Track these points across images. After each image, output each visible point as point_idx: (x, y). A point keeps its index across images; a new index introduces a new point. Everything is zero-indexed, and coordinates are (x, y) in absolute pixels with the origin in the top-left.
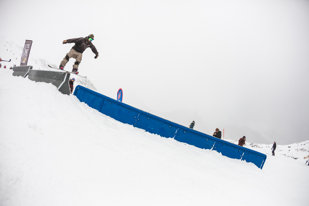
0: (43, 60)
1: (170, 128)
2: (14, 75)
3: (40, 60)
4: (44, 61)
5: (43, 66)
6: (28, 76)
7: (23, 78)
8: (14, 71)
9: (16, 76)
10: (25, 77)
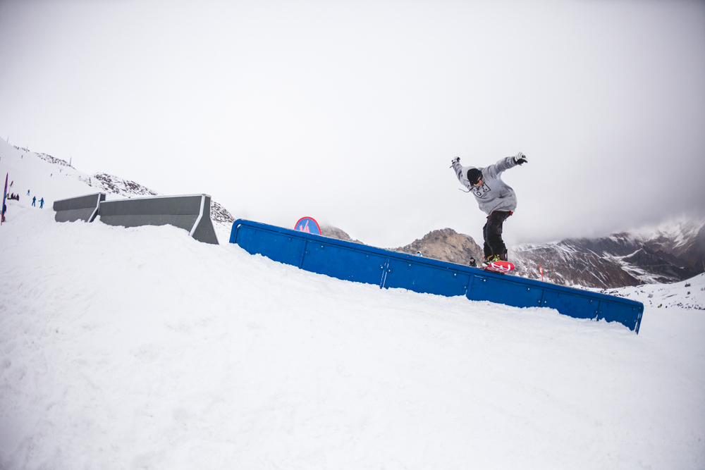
0: (104, 176)
1: (456, 277)
2: (58, 219)
3: (97, 178)
4: (106, 177)
5: (106, 189)
6: (98, 217)
7: (88, 223)
8: (55, 212)
9: (68, 222)
10: (92, 220)
